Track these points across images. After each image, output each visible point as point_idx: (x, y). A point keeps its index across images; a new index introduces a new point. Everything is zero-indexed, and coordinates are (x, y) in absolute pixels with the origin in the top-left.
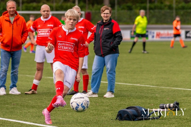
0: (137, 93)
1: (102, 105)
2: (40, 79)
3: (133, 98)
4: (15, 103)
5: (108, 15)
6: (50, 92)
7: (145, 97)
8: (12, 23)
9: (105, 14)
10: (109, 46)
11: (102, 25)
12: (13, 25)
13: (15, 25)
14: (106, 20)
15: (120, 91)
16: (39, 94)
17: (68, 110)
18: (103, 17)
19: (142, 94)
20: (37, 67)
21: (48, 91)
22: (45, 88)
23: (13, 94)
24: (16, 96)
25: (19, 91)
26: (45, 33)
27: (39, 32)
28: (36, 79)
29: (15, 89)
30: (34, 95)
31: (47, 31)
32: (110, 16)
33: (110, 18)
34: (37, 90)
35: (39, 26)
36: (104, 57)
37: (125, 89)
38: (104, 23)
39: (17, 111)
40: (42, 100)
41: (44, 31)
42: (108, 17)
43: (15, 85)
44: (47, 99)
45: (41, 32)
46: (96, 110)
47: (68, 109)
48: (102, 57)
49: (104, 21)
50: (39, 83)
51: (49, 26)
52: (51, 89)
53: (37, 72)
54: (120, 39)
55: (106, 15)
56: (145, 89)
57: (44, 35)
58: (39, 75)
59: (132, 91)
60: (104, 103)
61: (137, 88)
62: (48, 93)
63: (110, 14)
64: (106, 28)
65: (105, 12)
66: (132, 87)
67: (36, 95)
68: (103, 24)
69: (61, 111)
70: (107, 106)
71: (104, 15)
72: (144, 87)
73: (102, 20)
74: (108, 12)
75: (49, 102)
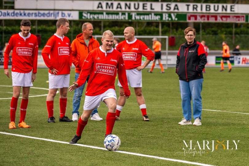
0: (224, 120)
1: (187, 132)
2: (123, 105)
3: (219, 125)
4: (97, 129)
5: (192, 36)
6: (133, 119)
7: (232, 124)
8: (88, 46)
9: (188, 35)
10: (195, 70)
11: (186, 48)
12: (88, 48)
13: (90, 48)
14: (190, 42)
15: (206, 117)
16: (122, 120)
17: (152, 137)
18: (187, 40)
19: (229, 121)
20: (121, 91)
21: (131, 118)
22: (128, 114)
23: (95, 121)
24: (98, 123)
25: (101, 117)
26: (130, 57)
27: (123, 55)
28: (119, 105)
29: (96, 115)
30: (117, 121)
31: (131, 55)
32: (195, 37)
33: (194, 40)
34: (120, 116)
35: (124, 49)
36: (188, 82)
37: (211, 116)
38: (188, 45)
39: (99, 137)
40: (125, 126)
41: (128, 55)
42: (192, 39)
43: (97, 111)
44: (130, 125)
45: (126, 56)
46: (181, 137)
47: (152, 135)
48: (187, 81)
49: (188, 43)
50: (122, 109)
51: (134, 50)
52: (134, 115)
53: (120, 97)
54: (205, 63)
55: (190, 37)
56: (231, 115)
57: (128, 59)
58: (122, 100)
59: (218, 118)
60: (189, 130)
61: (223, 115)
62: (131, 119)
63: (194, 36)
64: (191, 51)
65: (189, 34)
66: (218, 114)
67: (119, 121)
68: (188, 47)
69: (144, 138)
70: (193, 133)
71: (187, 37)
72: (230, 113)
73: (186, 42)
74: (192, 34)
75: (132, 129)
